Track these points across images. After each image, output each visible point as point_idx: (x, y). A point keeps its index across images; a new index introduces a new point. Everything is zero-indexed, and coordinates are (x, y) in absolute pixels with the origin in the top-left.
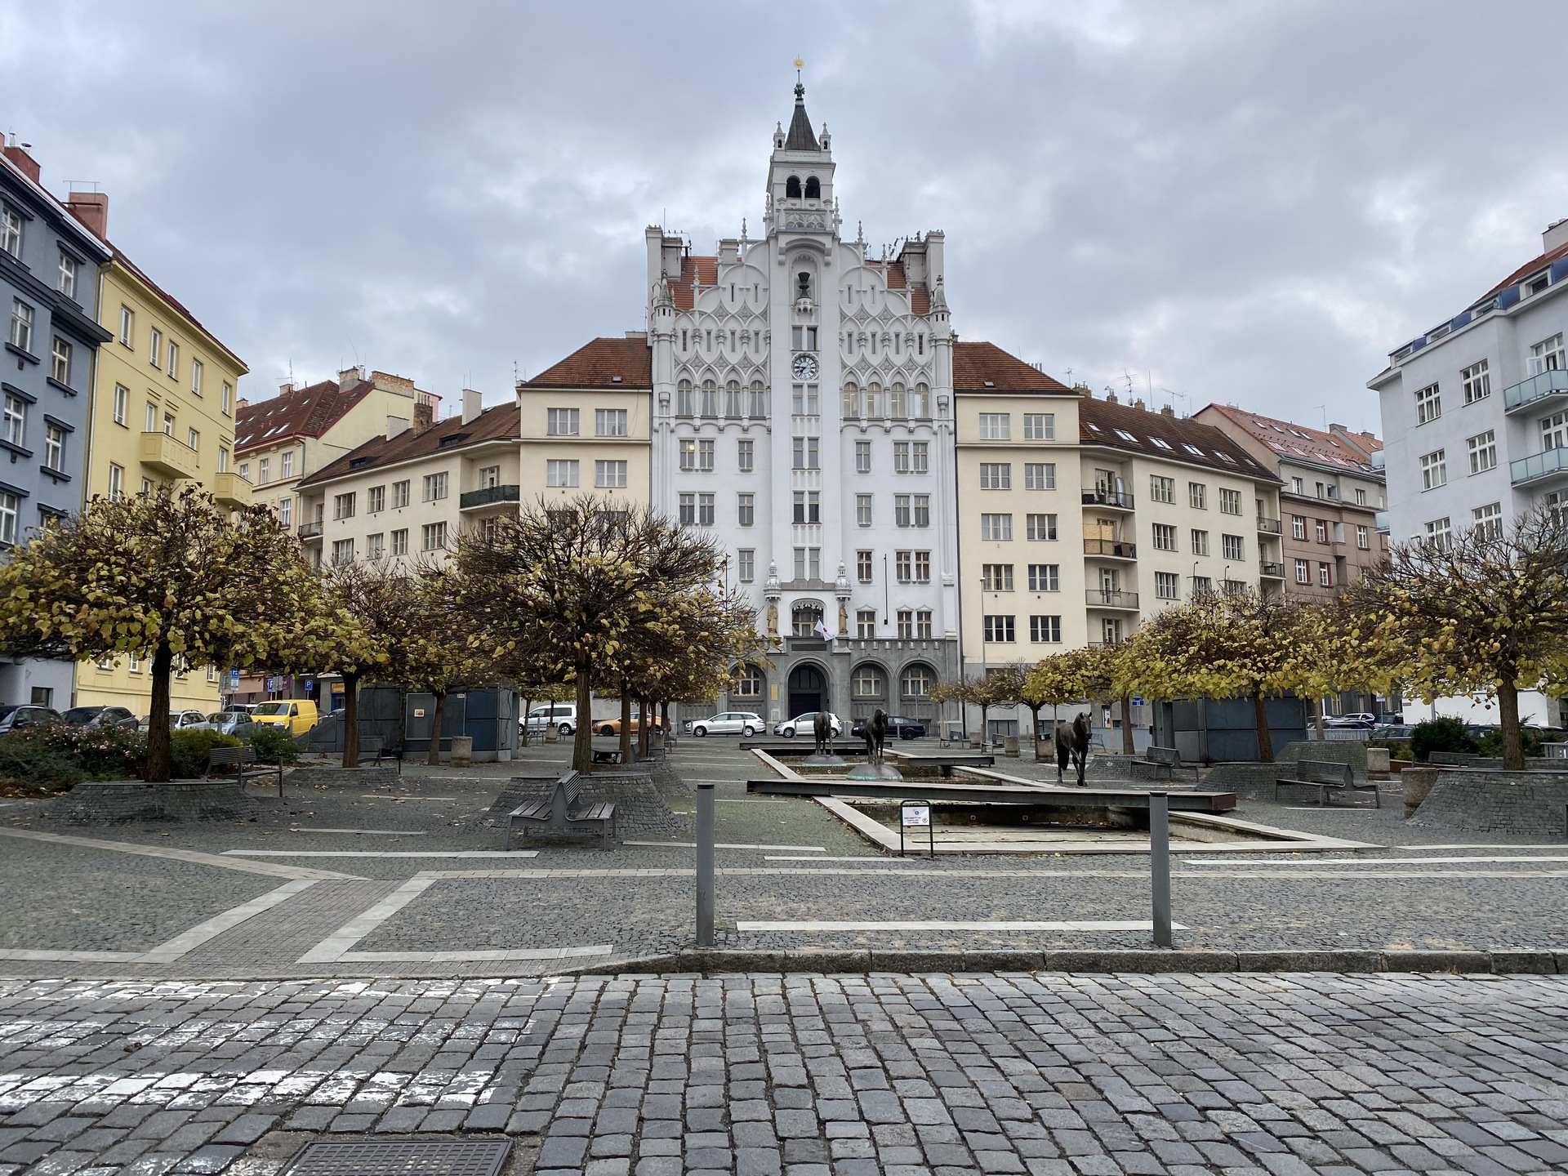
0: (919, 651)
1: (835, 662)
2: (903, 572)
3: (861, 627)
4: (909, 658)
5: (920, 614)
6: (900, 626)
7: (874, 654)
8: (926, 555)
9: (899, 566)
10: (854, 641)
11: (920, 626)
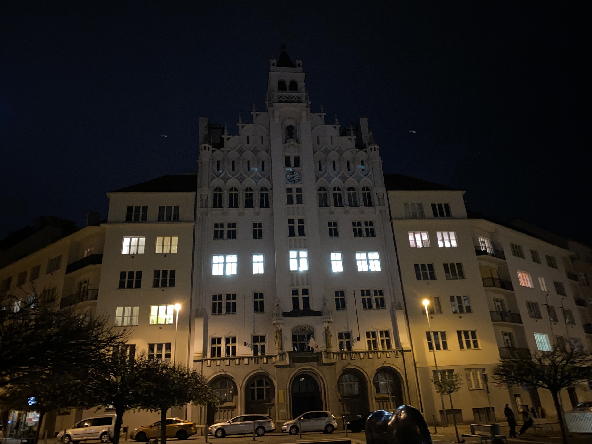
0: (385, 359)
1: (325, 369)
2: (367, 305)
3: (341, 345)
4: (378, 365)
5: (381, 333)
6: (369, 342)
7: (353, 362)
8: (381, 292)
9: (363, 299)
10: (337, 353)
11: (382, 341)
